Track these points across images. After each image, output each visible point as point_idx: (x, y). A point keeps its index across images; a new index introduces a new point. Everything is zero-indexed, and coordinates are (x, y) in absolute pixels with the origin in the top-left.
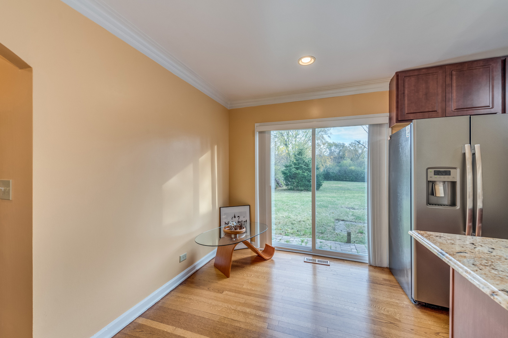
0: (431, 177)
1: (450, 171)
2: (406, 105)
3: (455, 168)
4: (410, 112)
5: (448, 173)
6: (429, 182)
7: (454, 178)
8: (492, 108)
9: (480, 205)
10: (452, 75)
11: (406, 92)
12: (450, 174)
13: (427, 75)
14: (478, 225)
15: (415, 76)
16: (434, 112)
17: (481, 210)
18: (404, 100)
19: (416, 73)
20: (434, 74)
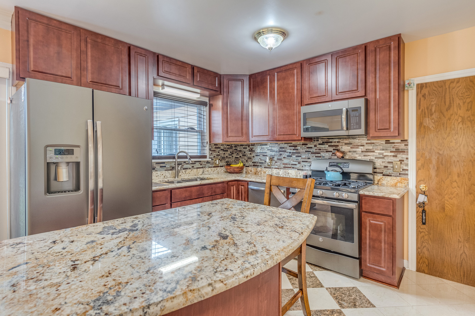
0: (51, 158)
1: (73, 149)
2: (32, 59)
3: (78, 146)
4: (37, 70)
5: (70, 152)
6: (48, 164)
7: (77, 158)
8: (121, 89)
9: (100, 185)
10: (86, 41)
11: (32, 41)
12: (73, 154)
13: (59, 29)
14: (100, 205)
15: (43, 25)
16: (68, 79)
17: (102, 190)
18: (29, 51)
19: (45, 21)
20: (67, 32)
